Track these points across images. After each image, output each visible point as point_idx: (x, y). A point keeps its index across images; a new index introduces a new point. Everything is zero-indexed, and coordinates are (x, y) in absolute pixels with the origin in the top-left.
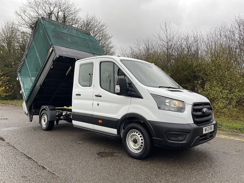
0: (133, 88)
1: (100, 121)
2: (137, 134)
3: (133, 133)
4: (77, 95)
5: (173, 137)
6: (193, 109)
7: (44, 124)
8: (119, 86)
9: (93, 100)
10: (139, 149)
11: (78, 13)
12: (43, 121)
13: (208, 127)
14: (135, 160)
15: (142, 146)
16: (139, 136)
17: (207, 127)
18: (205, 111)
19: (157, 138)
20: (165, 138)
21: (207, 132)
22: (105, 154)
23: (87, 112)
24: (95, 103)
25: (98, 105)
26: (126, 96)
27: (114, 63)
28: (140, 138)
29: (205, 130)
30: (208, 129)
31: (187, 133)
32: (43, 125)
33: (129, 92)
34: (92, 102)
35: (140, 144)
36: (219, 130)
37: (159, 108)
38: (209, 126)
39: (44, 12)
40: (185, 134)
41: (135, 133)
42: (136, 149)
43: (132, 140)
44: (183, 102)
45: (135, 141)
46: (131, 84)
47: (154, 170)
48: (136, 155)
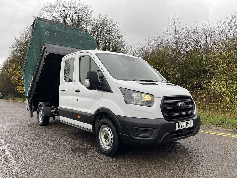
0: (104, 82)
1: (79, 117)
2: (108, 130)
3: (105, 129)
4: (62, 91)
5: (138, 133)
6: (163, 103)
7: (41, 119)
8: (88, 80)
9: (74, 95)
10: (109, 145)
11: (91, 14)
12: (40, 116)
13: (183, 122)
14: (105, 157)
15: (111, 142)
16: (109, 132)
17: (181, 123)
18: (179, 105)
19: (123, 134)
20: (130, 134)
21: (182, 128)
22: (80, 150)
23: (69, 107)
24: (75, 98)
25: (77, 100)
26: (98, 90)
27: (90, 58)
28: (110, 134)
29: (179, 126)
30: (183, 125)
31: (154, 128)
32: (40, 121)
33: (100, 86)
34: (72, 97)
35: (110, 140)
36: (220, 126)
37: (126, 102)
38: (186, 122)
39: (59, 16)
40: (151, 130)
41: (106, 129)
42: (107, 146)
43: (103, 135)
44: (152, 95)
45: (106, 138)
46: (102, 77)
47: (117, 168)
48: (106, 152)
